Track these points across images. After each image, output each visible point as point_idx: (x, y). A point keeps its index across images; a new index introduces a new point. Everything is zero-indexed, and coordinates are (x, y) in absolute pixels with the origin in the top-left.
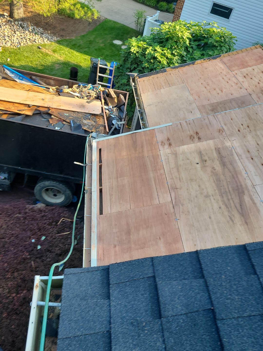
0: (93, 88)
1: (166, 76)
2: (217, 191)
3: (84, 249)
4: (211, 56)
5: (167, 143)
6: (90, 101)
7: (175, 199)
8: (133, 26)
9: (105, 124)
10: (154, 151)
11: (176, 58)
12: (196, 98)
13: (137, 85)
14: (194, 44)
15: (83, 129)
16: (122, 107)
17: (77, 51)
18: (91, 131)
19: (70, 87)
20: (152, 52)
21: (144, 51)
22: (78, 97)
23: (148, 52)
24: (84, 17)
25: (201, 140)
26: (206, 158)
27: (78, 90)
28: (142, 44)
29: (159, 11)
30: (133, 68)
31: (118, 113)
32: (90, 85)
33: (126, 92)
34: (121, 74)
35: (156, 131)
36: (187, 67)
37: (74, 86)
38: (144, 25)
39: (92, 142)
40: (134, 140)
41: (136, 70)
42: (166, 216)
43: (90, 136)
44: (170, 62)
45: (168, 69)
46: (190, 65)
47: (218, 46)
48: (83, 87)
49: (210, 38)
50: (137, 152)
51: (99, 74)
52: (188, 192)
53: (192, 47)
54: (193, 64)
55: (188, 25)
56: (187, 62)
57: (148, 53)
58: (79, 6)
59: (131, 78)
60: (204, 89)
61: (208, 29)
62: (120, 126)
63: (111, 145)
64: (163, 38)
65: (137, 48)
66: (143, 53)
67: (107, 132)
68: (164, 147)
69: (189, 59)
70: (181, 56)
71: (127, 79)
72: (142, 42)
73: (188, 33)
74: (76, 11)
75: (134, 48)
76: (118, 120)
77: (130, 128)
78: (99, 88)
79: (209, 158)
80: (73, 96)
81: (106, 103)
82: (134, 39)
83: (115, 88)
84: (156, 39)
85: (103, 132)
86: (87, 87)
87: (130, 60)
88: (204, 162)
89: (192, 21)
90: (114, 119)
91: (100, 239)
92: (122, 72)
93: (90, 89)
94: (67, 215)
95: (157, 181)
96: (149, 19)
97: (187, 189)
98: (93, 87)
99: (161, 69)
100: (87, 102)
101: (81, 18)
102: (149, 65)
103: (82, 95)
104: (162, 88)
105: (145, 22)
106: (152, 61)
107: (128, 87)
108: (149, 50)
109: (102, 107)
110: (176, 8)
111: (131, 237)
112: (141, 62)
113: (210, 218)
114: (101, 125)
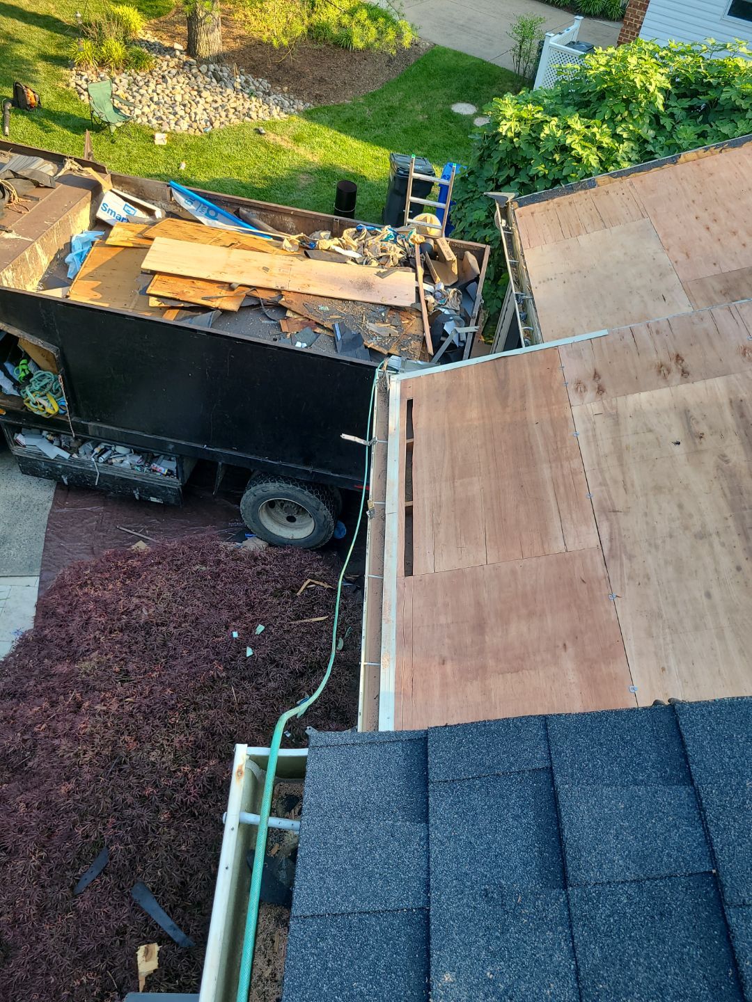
0: (396, 236)
1: (594, 199)
2: (731, 522)
3: (363, 663)
4: (726, 137)
5: (591, 385)
6: (385, 270)
7: (611, 540)
8: (507, 62)
9: (424, 332)
10: (554, 407)
11: (625, 146)
12: (680, 260)
13: (514, 225)
14: (678, 107)
15: (366, 347)
16: (470, 288)
17: (356, 137)
18: (386, 352)
19: (336, 234)
20: (559, 133)
21: (534, 132)
22: (356, 262)
23: (548, 132)
24: (376, 45)
25: (690, 378)
26: (703, 428)
27: (355, 243)
28: (530, 109)
29: (581, 18)
30: (505, 177)
31: (459, 303)
32: (387, 227)
33: (484, 246)
34: (471, 195)
35: (563, 353)
36: (655, 172)
37: (345, 232)
38: (538, 59)
39: (388, 382)
40: (502, 377)
41: (511, 183)
42: (584, 586)
43: (385, 366)
44: (607, 159)
45: (600, 179)
46: (665, 166)
47: (748, 109)
48: (369, 234)
49: (725, 86)
50: (509, 409)
51: (411, 199)
52: (647, 523)
53: (672, 115)
54: (674, 161)
55: (663, 53)
56: (656, 156)
57: (547, 135)
58: (363, 15)
59: (497, 205)
60: (705, 233)
61: (721, 60)
62: (463, 338)
63: (438, 391)
64: (591, 93)
65: (517, 123)
66: (533, 135)
67: (430, 355)
68: (582, 398)
69: (662, 148)
70: (638, 140)
71: (485, 208)
72: (530, 106)
73: (662, 74)
74: (357, 30)
75: (509, 124)
76: (459, 321)
77: (491, 344)
78: (412, 237)
79: (711, 428)
80: (342, 260)
81: (429, 277)
82: (508, 98)
83: (452, 233)
84: (570, 97)
85: (418, 354)
86: (379, 234)
87: (496, 158)
88: (697, 440)
89: (674, 41)
90: (447, 318)
91: (405, 639)
92: (475, 192)
93: (386, 240)
94: (320, 573)
95: (562, 490)
96: (553, 41)
97: (646, 514)
98: (396, 234)
99: (583, 178)
100: (379, 274)
101: (369, 47)
102: (550, 170)
103: (366, 256)
104: (583, 232)
105: (540, 51)
106: (557, 157)
107: (488, 232)
108: (551, 128)
109: (417, 289)
110: (630, 5)
111: (487, 638)
112: (527, 161)
113: (708, 595)
114: (414, 336)
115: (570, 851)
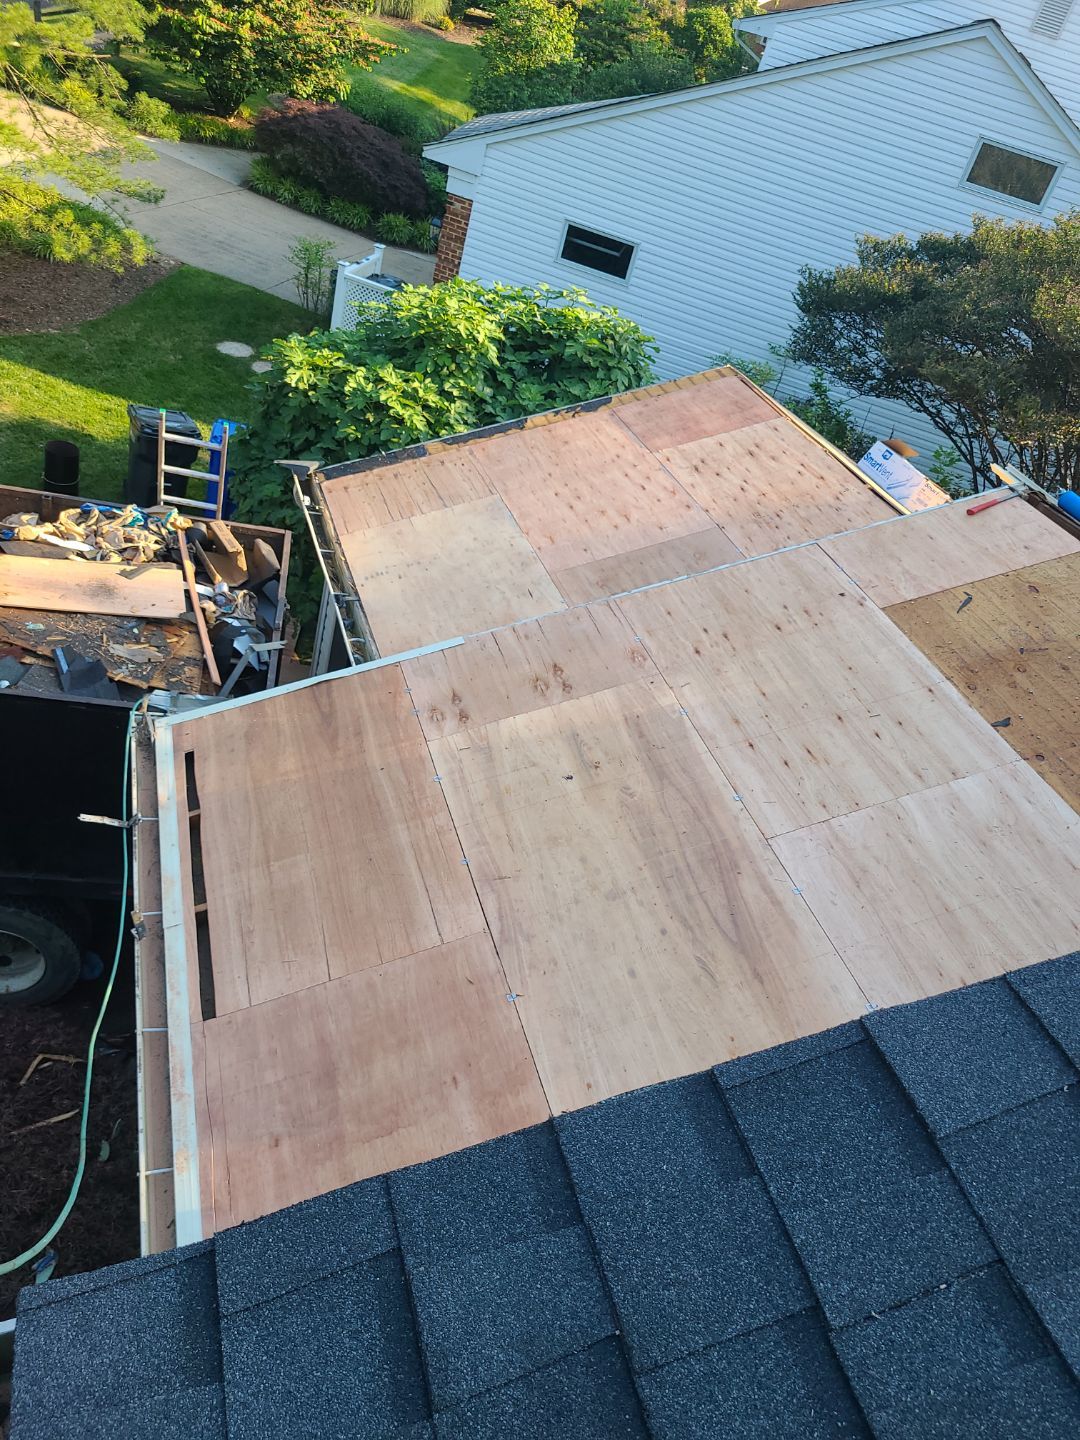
0: (146, 520)
1: (426, 470)
2: (646, 873)
3: (143, 1174)
4: (578, 399)
5: (450, 711)
6: (132, 568)
7: (501, 918)
8: (290, 293)
9: (203, 653)
10: (403, 745)
11: (457, 407)
12: (543, 545)
13: (322, 503)
14: (516, 361)
15: (111, 680)
16: (268, 587)
17: (70, 380)
18: (145, 686)
19: (48, 516)
20: (369, 387)
21: (336, 384)
22: (84, 557)
23: (355, 386)
24: (93, 257)
25: (573, 692)
26: (597, 755)
27: (81, 529)
28: (326, 356)
29: (383, 246)
30: (302, 440)
31: (254, 609)
32: (130, 507)
33: (282, 531)
34: (257, 463)
35: (407, 670)
36: (498, 438)
37: (63, 515)
38: (332, 292)
39: (151, 729)
40: (326, 710)
41: (312, 448)
42: (472, 988)
43: (145, 706)
44: (437, 421)
45: (432, 445)
46: (510, 432)
47: (598, 368)
48: (102, 517)
49: (568, 340)
50: (340, 754)
51: (164, 467)
52: (545, 888)
53: (510, 371)
54: (521, 426)
55: (490, 296)
56: (498, 419)
57: (354, 389)
58: (67, 217)
59: (296, 477)
60: (566, 510)
61: (559, 309)
62: (265, 658)
63: (232, 736)
64: (406, 339)
65: (311, 372)
66: (335, 388)
67: (216, 685)
68: (440, 729)
69: (504, 410)
70: (473, 399)
71: (279, 481)
72: (326, 352)
73: (492, 322)
74: (58, 237)
75: (299, 374)
76: (256, 635)
77: (309, 664)
78: (171, 520)
79: (606, 754)
80: (61, 554)
81: (203, 576)
82: (295, 339)
83: (235, 513)
84: (379, 343)
85: (197, 684)
86: (119, 516)
87: (287, 416)
88: (592, 771)
89: (500, 283)
90: (238, 632)
91: (210, 1121)
92: (262, 458)
93: (131, 525)
94: (60, 1040)
95: (427, 857)
96: (348, 270)
97: (541, 876)
98: (146, 517)
99: (406, 445)
100: (123, 573)
101: (80, 260)
102: (363, 434)
103: (101, 548)
104: (417, 512)
105: (334, 282)
106: (370, 417)
107: (287, 512)
108: (357, 379)
109: (187, 592)
110: (443, 237)
111: (341, 1092)
112: (330, 421)
113: (632, 973)
114: (188, 661)
115: (431, 1360)
